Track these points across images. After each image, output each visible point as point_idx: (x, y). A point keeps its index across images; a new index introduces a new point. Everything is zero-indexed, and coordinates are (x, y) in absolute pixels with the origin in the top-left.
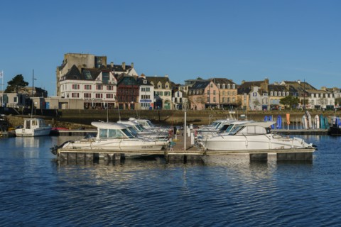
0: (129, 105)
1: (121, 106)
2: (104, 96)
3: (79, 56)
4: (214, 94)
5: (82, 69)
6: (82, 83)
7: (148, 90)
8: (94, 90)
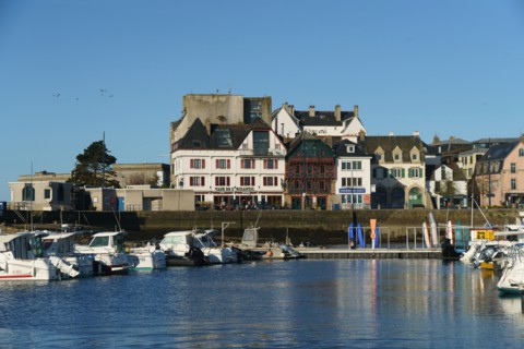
0: (315, 200)
1: (296, 202)
2: (259, 181)
3: (210, 100)
5: (213, 127)
6: (210, 156)
7: (358, 166)
8: (236, 171)
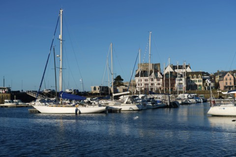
2: (155, 84)
3: (144, 65)
4: (230, 80)
5: (144, 71)
6: (143, 78)
7: (181, 80)
8: (149, 82)
